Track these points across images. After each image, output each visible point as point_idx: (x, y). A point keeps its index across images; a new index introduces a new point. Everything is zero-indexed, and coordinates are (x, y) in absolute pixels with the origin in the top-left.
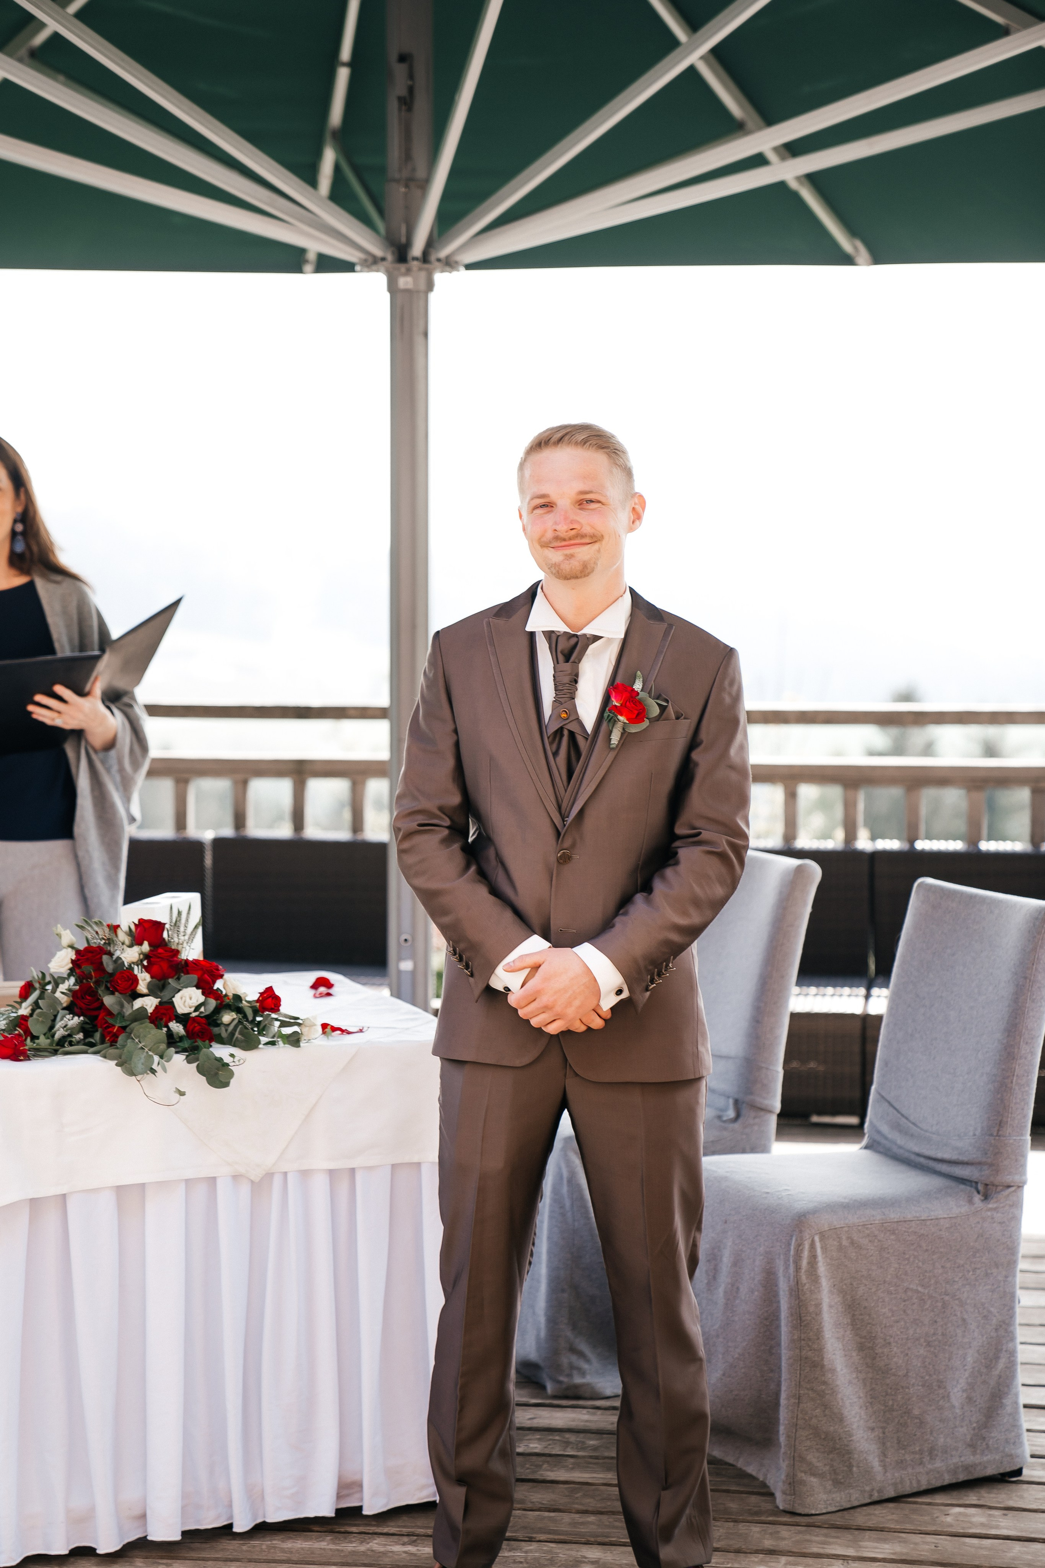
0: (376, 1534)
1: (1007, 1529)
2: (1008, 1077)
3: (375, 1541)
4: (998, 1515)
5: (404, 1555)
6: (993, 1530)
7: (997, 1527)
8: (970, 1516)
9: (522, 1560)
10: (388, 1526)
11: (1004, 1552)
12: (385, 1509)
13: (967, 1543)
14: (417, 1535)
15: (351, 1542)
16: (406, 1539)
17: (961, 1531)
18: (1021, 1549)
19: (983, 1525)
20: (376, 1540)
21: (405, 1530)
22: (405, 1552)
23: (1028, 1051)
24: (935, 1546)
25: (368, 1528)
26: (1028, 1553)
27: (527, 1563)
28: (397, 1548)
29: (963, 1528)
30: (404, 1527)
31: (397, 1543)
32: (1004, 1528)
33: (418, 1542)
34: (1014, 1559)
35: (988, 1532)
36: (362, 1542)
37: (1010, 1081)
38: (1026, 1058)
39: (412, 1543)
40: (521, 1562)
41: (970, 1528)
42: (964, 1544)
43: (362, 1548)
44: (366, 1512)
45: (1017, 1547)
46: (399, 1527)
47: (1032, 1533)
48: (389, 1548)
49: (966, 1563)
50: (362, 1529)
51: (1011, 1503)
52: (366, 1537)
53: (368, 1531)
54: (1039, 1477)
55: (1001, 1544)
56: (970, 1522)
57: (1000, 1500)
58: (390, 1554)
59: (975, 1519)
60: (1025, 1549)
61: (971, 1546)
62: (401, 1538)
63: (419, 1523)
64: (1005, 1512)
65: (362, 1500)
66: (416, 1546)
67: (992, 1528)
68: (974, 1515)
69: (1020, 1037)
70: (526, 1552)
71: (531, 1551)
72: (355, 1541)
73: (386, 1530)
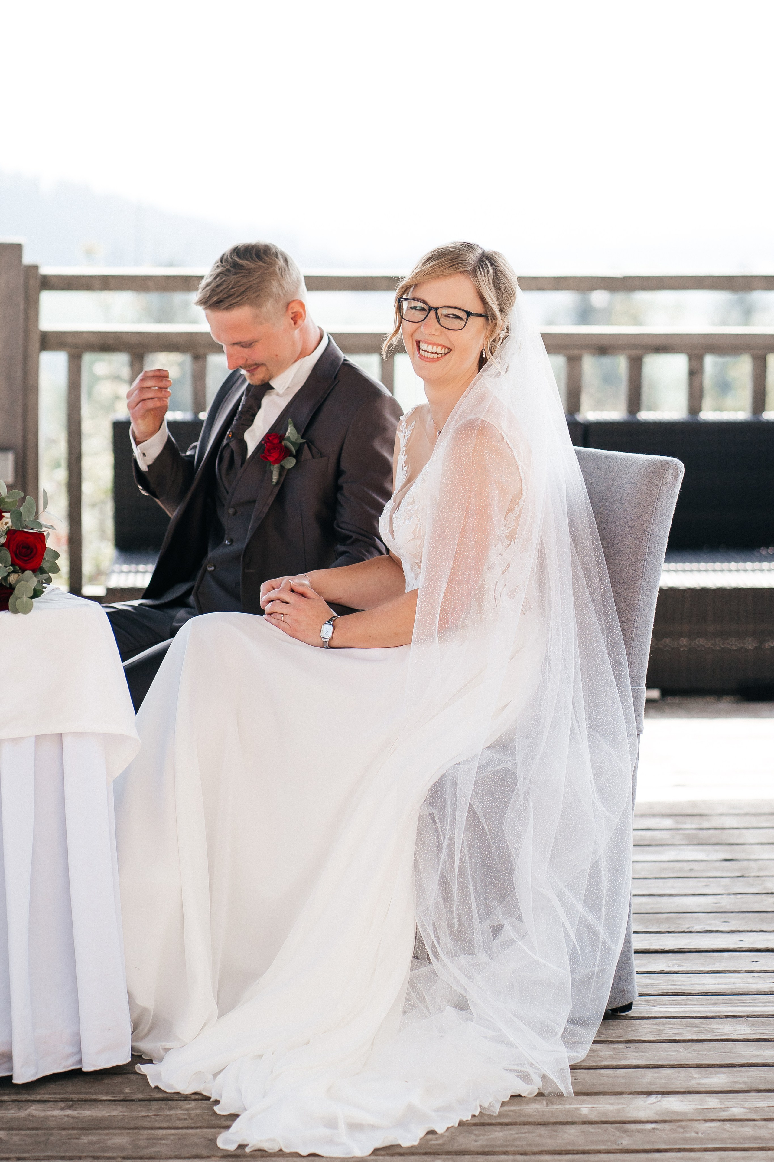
0: (28, 1101)
1: (634, 1059)
2: (628, 628)
3: (32, 1108)
4: (622, 1048)
5: (66, 1119)
6: (622, 1061)
7: (625, 1058)
8: (596, 1051)
9: (186, 1117)
10: (39, 1094)
11: (640, 1078)
12: (34, 1079)
13: (602, 1074)
14: (71, 1100)
15: (8, 1109)
16: (62, 1105)
17: (594, 1064)
18: (654, 1075)
19: (610, 1057)
20: (32, 1106)
21: (58, 1097)
22: (67, 1116)
23: (646, 602)
24: (575, 1079)
25: (20, 1096)
26: (661, 1078)
27: (192, 1119)
28: (56, 1113)
29: (595, 1062)
30: (55, 1093)
31: (55, 1109)
32: (632, 1059)
33: (76, 1106)
34: (650, 1083)
35: (619, 1063)
36: (19, 1109)
37: (630, 632)
38: (644, 610)
39: (70, 1107)
40: (186, 1119)
41: (601, 1061)
42: (600, 1074)
43: (22, 1114)
44: (16, 1081)
45: (650, 1073)
46: (50, 1094)
47: (657, 1060)
48: (49, 1113)
49: (608, 1091)
50: (14, 1097)
51: (630, 1037)
52: (21, 1104)
53: (20, 1099)
54: (647, 1013)
55: (634, 1072)
56: (599, 1056)
57: (619, 1035)
58: (53, 1119)
59: (602, 1053)
60: (657, 1075)
61: (608, 1076)
62: (56, 1103)
63: (69, 1089)
64: (627, 1045)
65: (11, 1069)
66: (76, 1110)
67: (620, 1059)
68: (600, 1050)
69: (640, 590)
70: (187, 1110)
71: (191, 1109)
72: (12, 1109)
73: (38, 1097)
